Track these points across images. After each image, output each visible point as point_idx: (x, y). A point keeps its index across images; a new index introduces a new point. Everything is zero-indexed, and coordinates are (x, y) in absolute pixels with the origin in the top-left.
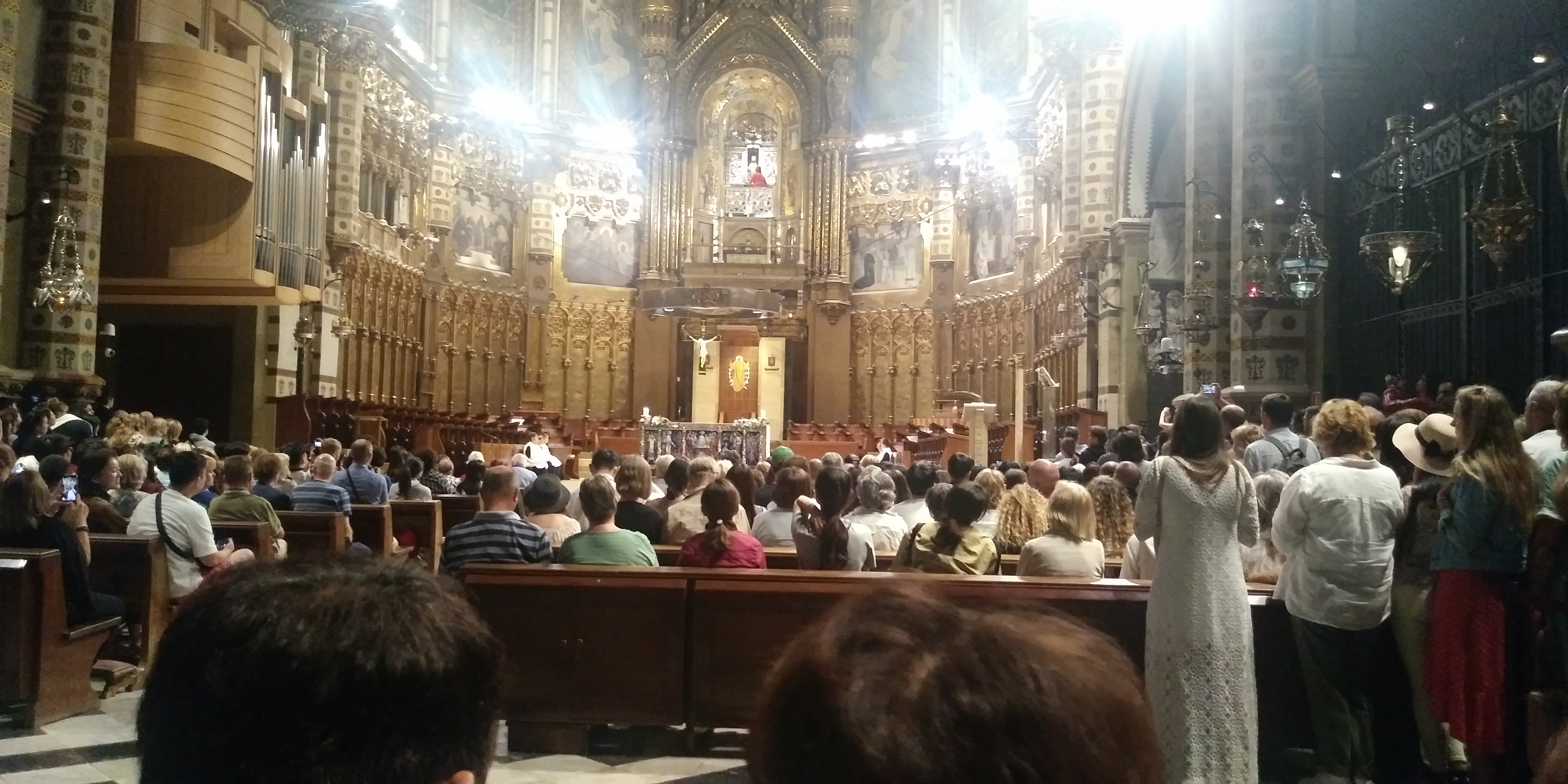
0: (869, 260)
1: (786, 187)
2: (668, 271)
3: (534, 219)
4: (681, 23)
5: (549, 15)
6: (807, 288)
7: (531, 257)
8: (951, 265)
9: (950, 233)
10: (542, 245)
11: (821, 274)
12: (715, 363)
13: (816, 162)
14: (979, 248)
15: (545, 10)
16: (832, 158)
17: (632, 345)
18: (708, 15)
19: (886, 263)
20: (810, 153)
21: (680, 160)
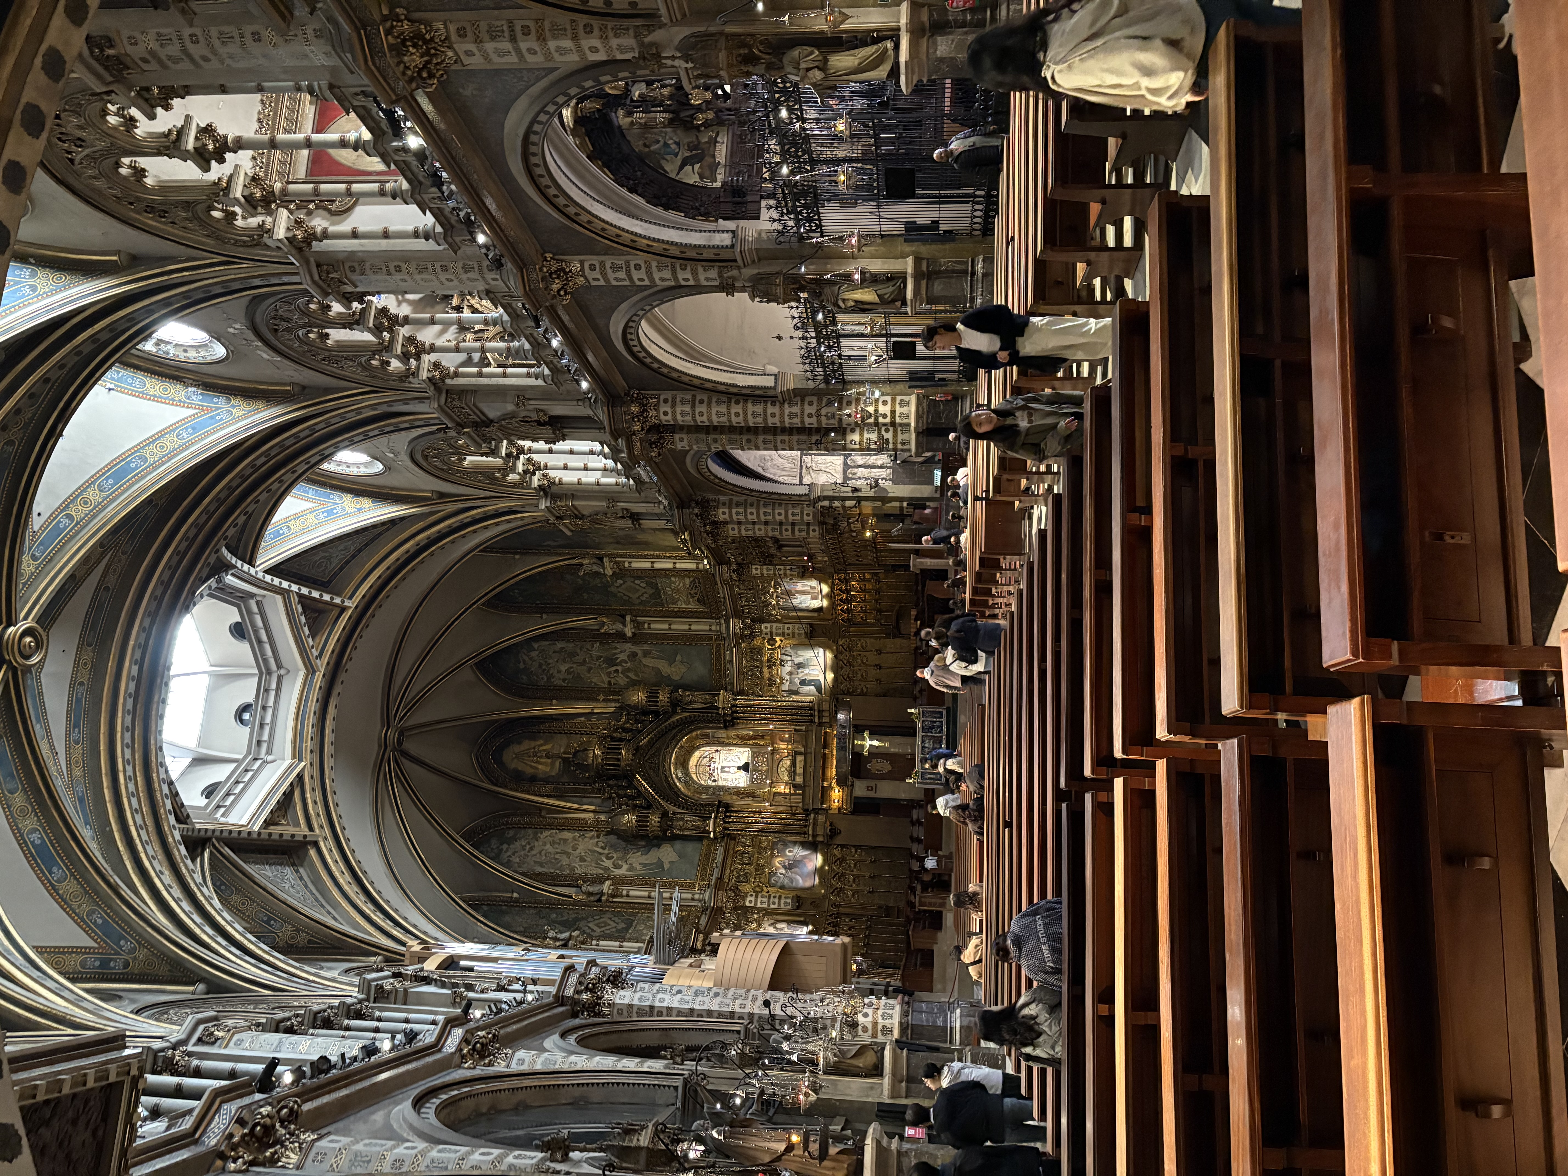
0: (803, 683)
1: (750, 742)
2: (806, 820)
3: (772, 906)
4: (641, 807)
5: (632, 893)
6: (821, 724)
7: (798, 908)
8: (811, 625)
9: (791, 626)
10: (789, 901)
11: (812, 715)
12: (872, 783)
13: (737, 718)
14: (803, 606)
15: (628, 896)
16: (736, 706)
17: (857, 847)
18: (636, 788)
19: (806, 671)
20: (732, 720)
21: (732, 811)
